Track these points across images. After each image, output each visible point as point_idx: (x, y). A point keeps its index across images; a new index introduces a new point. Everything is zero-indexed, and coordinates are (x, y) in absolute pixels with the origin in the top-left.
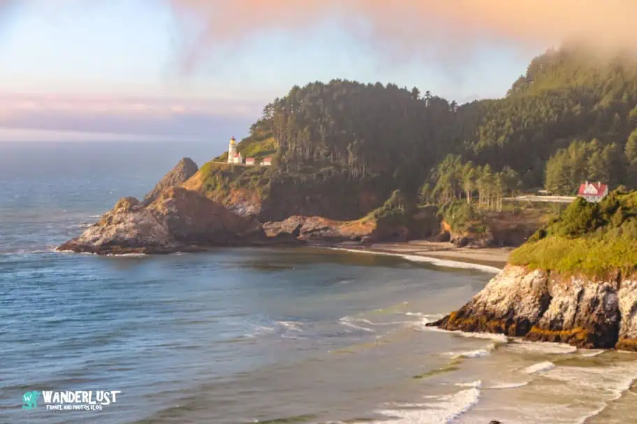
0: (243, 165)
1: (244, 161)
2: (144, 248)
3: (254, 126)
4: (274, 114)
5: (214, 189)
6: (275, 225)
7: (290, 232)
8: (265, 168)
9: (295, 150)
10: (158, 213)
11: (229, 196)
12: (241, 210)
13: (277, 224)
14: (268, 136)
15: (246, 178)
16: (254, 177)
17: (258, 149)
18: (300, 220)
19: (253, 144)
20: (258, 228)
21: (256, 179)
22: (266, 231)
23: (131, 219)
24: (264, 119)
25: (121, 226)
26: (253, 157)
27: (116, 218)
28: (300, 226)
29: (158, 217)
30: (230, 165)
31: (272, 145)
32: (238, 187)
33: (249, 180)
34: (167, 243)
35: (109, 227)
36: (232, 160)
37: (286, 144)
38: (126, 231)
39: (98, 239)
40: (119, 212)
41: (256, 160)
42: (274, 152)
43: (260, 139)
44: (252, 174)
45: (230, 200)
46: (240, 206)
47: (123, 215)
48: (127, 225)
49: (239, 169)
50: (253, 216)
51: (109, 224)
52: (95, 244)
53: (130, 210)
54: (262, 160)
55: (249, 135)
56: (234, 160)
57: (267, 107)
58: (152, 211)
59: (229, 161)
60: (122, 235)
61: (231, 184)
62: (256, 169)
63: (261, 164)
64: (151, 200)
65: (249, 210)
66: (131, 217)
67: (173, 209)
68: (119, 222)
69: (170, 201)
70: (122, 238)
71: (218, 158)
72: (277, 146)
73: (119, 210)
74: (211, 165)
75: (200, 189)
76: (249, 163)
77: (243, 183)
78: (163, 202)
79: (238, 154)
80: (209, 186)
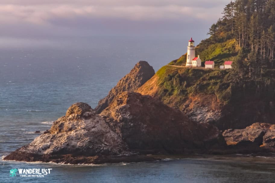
0: (203, 68)
1: (203, 65)
2: (96, 157)
3: (214, 27)
4: (236, 13)
5: (170, 94)
6: (236, 132)
7: (253, 140)
8: (225, 72)
9: (259, 52)
10: (112, 120)
11: (187, 102)
12: (199, 117)
13: (239, 132)
14: (229, 38)
15: (205, 82)
16: (213, 81)
17: (218, 51)
18: (263, 127)
19: (213, 46)
20: (217, 135)
21: (215, 84)
22: (226, 139)
23: (83, 126)
24: (226, 20)
25: (73, 133)
26: (212, 60)
27: (67, 124)
28: (263, 134)
29: (112, 124)
30: (188, 69)
31: (234, 47)
32: (196, 92)
33: (208, 84)
34: (120, 151)
35: (60, 134)
36: (190, 63)
37: (248, 45)
38: (78, 138)
39: (48, 147)
40: (70, 119)
41: (215, 63)
42: (235, 54)
43: (221, 41)
44: (211, 78)
45: (187, 106)
46: (199, 112)
47: (75, 122)
48: (78, 132)
49: (197, 72)
50: (212, 123)
51: (60, 131)
52: (46, 152)
53: (82, 116)
54: (222, 63)
55: (209, 36)
56: (193, 63)
57: (228, 6)
58: (105, 118)
59: (187, 65)
60: (74, 143)
61: (189, 89)
62: (216, 73)
63: (222, 67)
64: (104, 106)
65: (208, 117)
66: (83, 124)
67: (127, 116)
68: (70, 130)
69: (124, 107)
70: (73, 146)
71: (175, 61)
72: (238, 48)
73: (71, 116)
74: (168, 69)
75: (156, 94)
76: (209, 66)
77: (202, 88)
78: (117, 108)
79: (196, 57)
80: (166, 91)
